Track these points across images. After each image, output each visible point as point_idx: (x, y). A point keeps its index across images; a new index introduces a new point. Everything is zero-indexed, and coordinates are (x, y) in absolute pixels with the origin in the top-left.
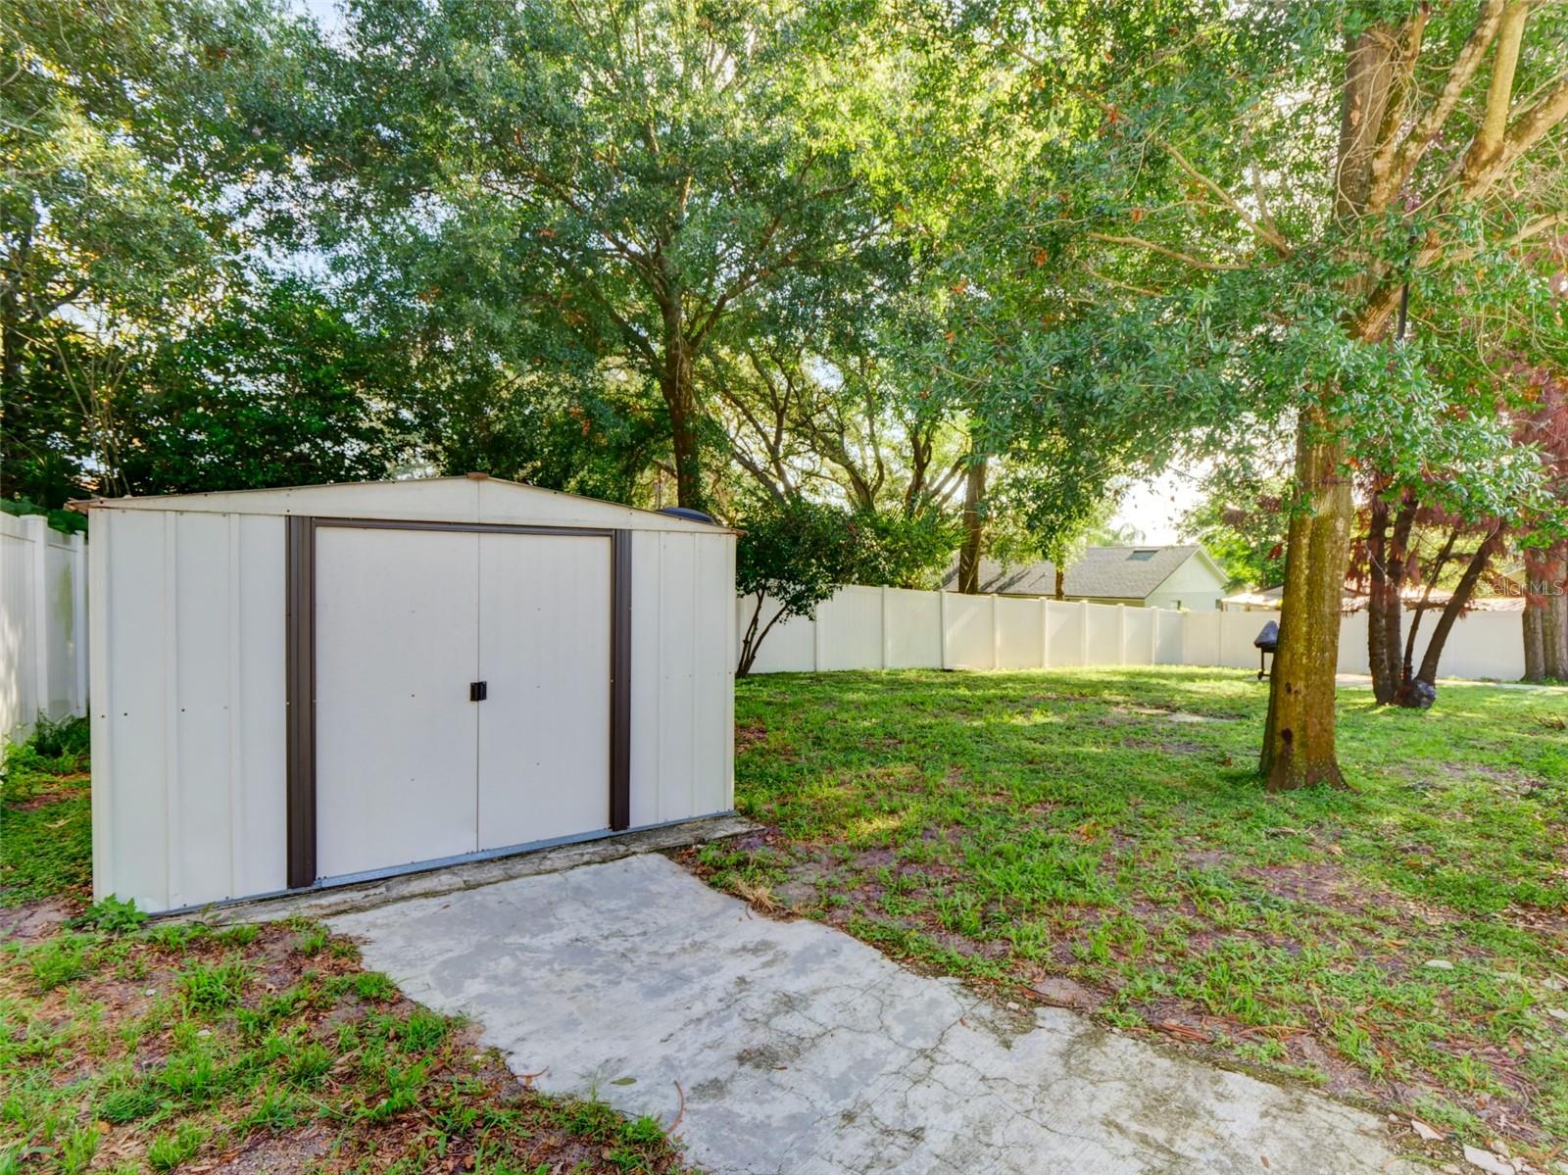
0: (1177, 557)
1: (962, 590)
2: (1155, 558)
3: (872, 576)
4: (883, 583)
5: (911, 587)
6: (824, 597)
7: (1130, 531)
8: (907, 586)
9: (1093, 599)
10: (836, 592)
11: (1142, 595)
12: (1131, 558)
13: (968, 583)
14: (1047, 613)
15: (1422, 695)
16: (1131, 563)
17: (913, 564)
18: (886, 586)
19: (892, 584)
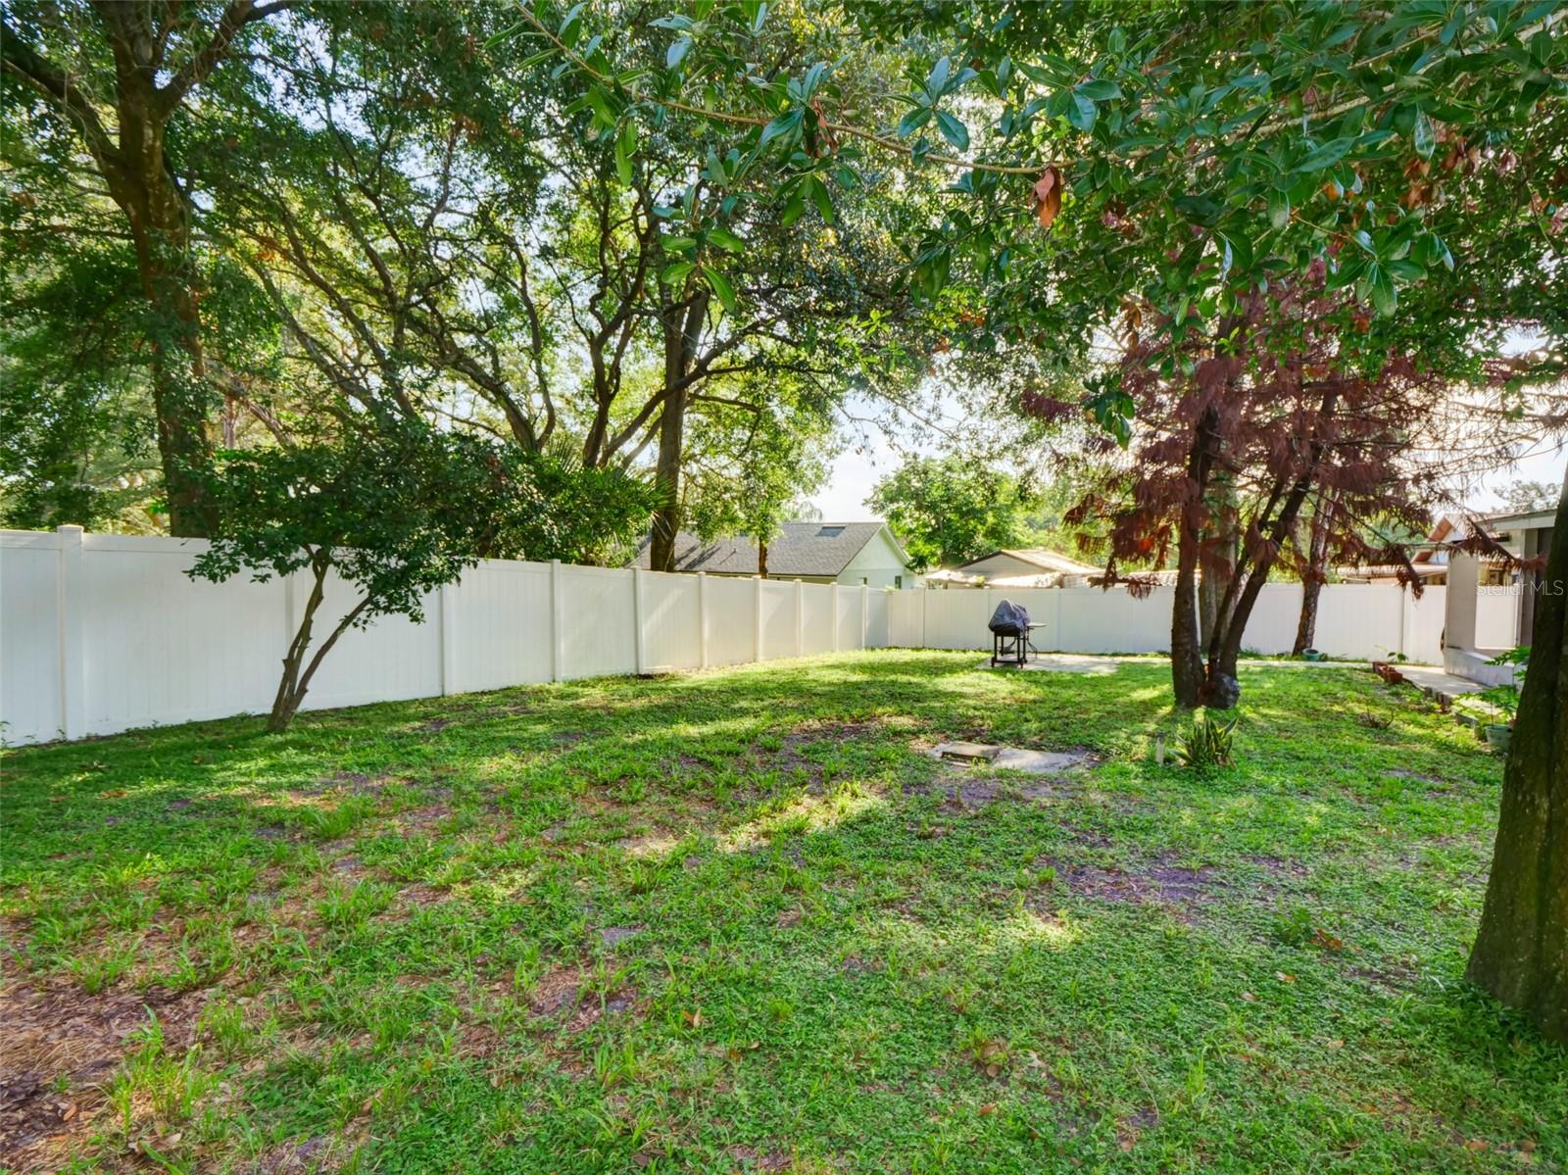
0: (862, 534)
1: (655, 567)
2: (843, 535)
3: (538, 548)
4: (553, 556)
5: (592, 563)
6: (440, 579)
7: (808, 509)
8: (587, 561)
9: (807, 578)
10: (465, 572)
11: (834, 572)
12: (820, 534)
13: (662, 560)
14: (762, 596)
15: (1227, 691)
16: (820, 539)
17: (598, 530)
18: (557, 561)
19: (566, 560)
